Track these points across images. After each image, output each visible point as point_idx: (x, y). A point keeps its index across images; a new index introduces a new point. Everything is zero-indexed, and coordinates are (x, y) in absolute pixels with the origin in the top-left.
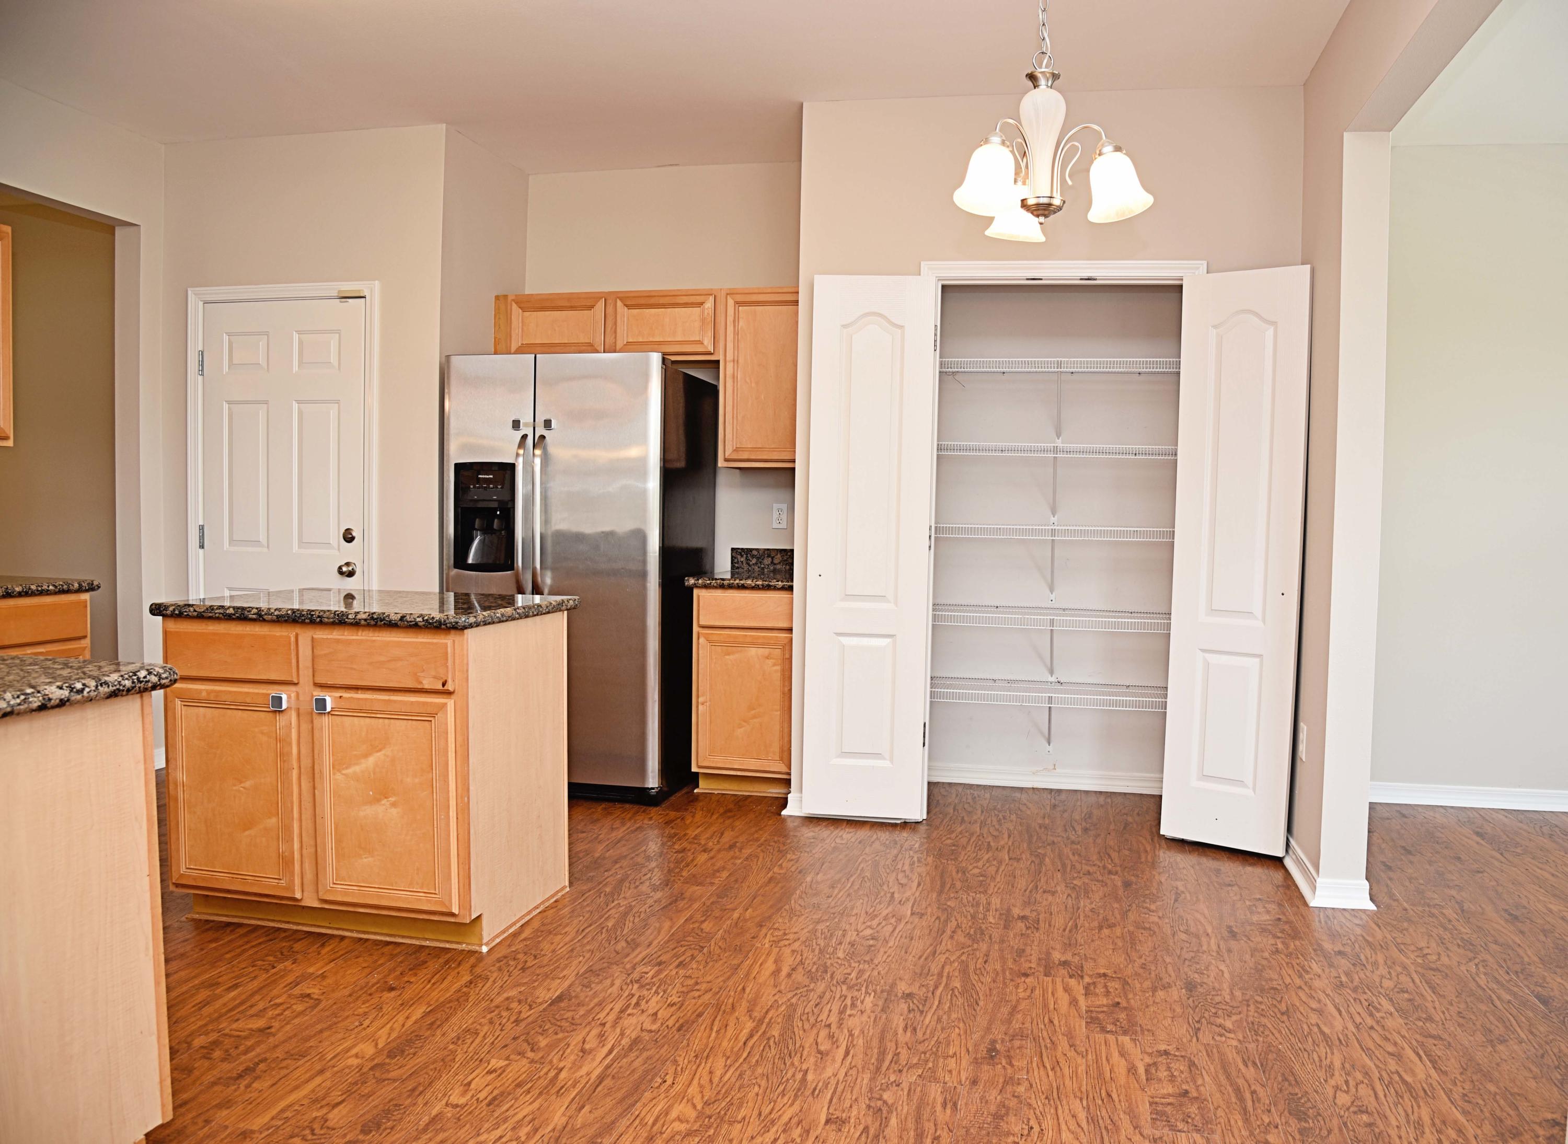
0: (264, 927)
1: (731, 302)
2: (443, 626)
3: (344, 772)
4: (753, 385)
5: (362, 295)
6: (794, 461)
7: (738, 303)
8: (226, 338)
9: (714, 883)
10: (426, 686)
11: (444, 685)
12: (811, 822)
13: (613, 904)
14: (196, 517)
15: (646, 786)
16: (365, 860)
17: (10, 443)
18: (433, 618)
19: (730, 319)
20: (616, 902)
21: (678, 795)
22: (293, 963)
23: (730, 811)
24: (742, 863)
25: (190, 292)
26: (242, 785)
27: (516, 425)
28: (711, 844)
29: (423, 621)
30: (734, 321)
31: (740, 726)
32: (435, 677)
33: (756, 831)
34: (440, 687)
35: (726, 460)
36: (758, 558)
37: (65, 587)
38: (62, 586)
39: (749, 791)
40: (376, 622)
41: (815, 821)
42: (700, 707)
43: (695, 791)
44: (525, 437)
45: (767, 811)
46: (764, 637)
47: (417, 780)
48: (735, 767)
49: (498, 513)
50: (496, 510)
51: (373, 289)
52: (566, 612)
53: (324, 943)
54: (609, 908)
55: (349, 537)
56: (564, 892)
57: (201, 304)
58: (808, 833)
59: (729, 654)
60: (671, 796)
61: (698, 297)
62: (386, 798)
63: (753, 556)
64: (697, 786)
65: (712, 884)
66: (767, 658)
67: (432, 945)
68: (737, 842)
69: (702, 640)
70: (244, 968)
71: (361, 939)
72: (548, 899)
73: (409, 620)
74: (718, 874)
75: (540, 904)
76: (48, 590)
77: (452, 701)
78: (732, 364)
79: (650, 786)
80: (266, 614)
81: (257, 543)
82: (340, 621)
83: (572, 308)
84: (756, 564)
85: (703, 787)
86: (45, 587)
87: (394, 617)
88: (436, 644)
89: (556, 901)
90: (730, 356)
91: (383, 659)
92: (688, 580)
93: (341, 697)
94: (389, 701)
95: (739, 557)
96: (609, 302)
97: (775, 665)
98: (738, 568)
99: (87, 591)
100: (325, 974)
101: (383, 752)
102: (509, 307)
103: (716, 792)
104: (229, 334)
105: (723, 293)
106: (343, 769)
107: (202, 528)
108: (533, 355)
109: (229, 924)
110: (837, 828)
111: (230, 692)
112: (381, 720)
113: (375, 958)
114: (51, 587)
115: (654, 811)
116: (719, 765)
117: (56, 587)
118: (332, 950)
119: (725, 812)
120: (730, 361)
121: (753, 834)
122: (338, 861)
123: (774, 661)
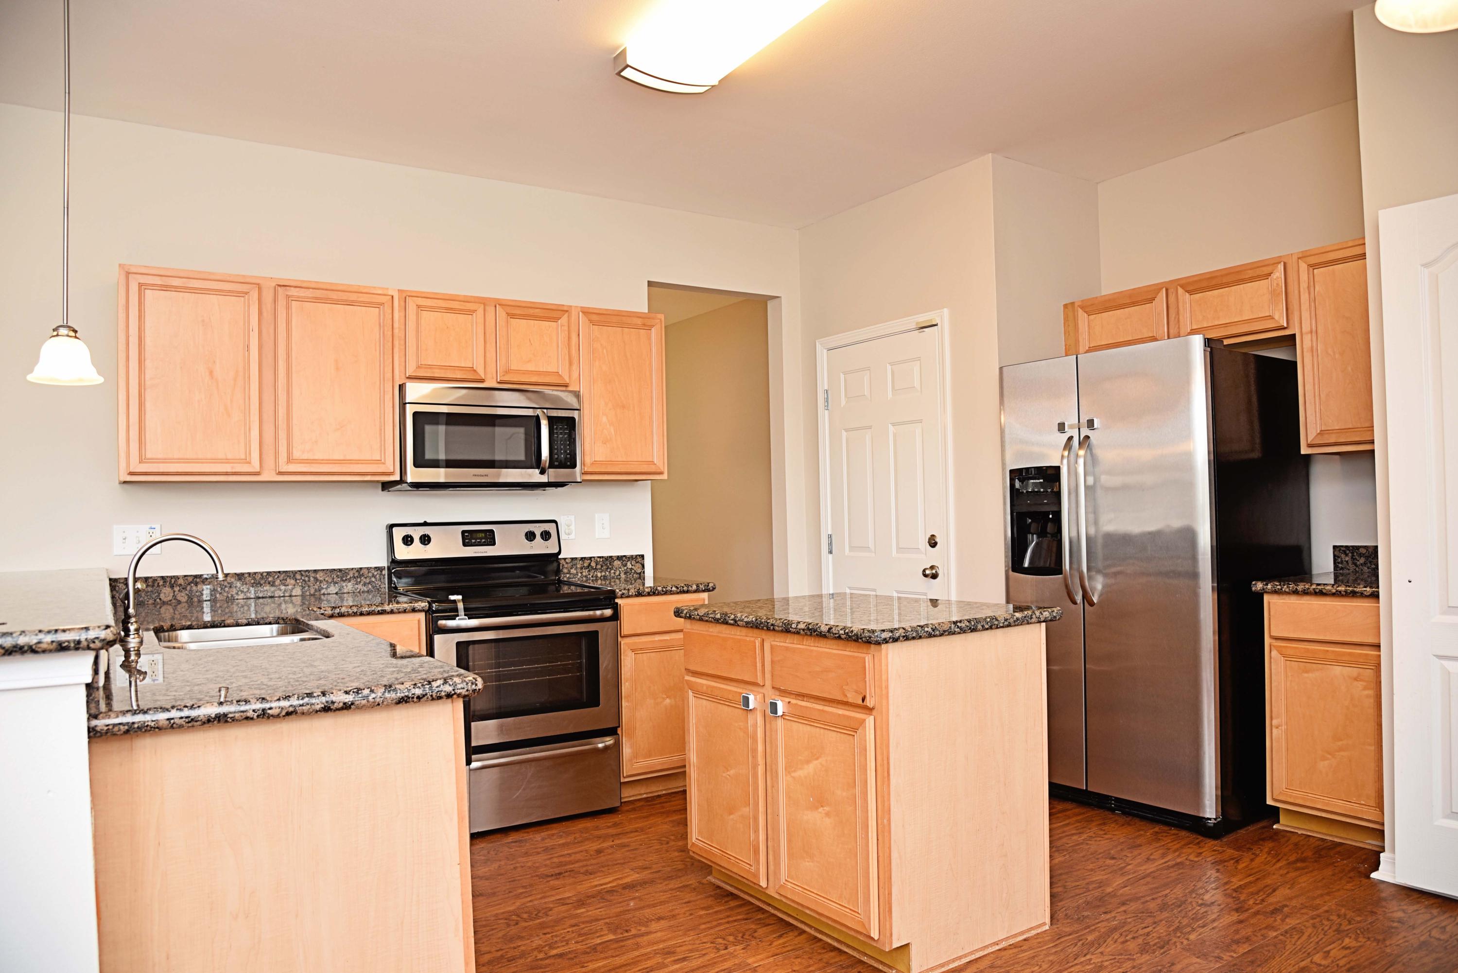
0: (752, 904)
1: (1303, 266)
2: (860, 640)
3: (793, 774)
4: (1337, 356)
5: (934, 323)
6: (1372, 442)
7: (1313, 266)
8: (842, 376)
9: (1221, 958)
10: (850, 700)
11: (863, 700)
12: (1408, 896)
13: (1083, 959)
14: (827, 528)
15: (1201, 815)
16: (807, 864)
17: (665, 477)
18: (852, 631)
19: (1304, 285)
20: (1088, 957)
21: (1251, 828)
22: (743, 949)
23: (1303, 860)
24: (1276, 937)
25: (817, 343)
26: (728, 773)
27: (1061, 427)
28: (1251, 902)
29: (845, 633)
30: (1309, 287)
31: (1324, 759)
32: (856, 692)
33: (1322, 895)
34: (860, 702)
35: (1310, 446)
36: (1367, 557)
37: (685, 588)
38: (683, 587)
39: (1341, 838)
40: (811, 633)
41: (1416, 895)
42: (1275, 731)
43: (1274, 827)
44: (1070, 438)
45: (1353, 869)
46: (1350, 654)
47: (844, 794)
48: (1318, 807)
49: (1051, 516)
50: (1048, 513)
51: (943, 316)
52: (1044, 625)
53: (783, 934)
54: (1076, 962)
55: (933, 543)
56: (1040, 930)
57: (825, 351)
58: (1398, 910)
59: (1307, 672)
60: (1240, 828)
61: (1264, 269)
62: (822, 806)
63: (1361, 555)
64: (1278, 822)
65: (1219, 958)
66: (1356, 679)
67: (868, 962)
68: (1286, 906)
69: (1274, 653)
70: (705, 943)
71: (816, 938)
72: (1015, 936)
73: (834, 632)
74: (1234, 947)
75: (1002, 940)
76: (671, 591)
77: (872, 718)
78: (1310, 335)
79: (1208, 816)
80: (739, 620)
81: (867, 549)
82: (786, 630)
83: (1134, 304)
84: (1365, 564)
85: (1284, 824)
86: (669, 588)
87: (824, 629)
88: (857, 657)
89: (1025, 940)
90: (1306, 328)
91: (818, 669)
92: (1255, 584)
93: (789, 702)
94: (823, 711)
95: (1343, 556)
96: (1170, 292)
97: (1365, 688)
98: (1342, 569)
99: (704, 591)
100: (757, 969)
101: (820, 760)
102: (1076, 313)
103: (1300, 832)
104: (845, 373)
105: (1295, 258)
106: (792, 772)
107: (830, 536)
108: (1075, 356)
109: (732, 894)
110: (1445, 912)
111: (720, 688)
112: (818, 729)
113: (811, 962)
114: (674, 589)
115: (1211, 843)
116: (1297, 802)
117: (677, 588)
118: (784, 943)
119: (1297, 861)
120: (1307, 333)
121: (1314, 898)
122: (789, 859)
123: (1364, 684)
